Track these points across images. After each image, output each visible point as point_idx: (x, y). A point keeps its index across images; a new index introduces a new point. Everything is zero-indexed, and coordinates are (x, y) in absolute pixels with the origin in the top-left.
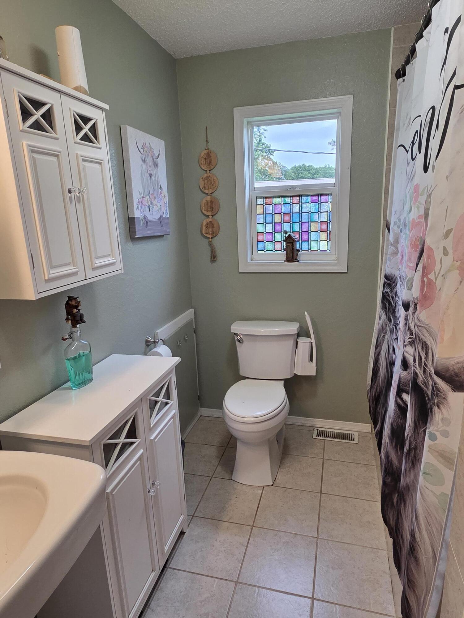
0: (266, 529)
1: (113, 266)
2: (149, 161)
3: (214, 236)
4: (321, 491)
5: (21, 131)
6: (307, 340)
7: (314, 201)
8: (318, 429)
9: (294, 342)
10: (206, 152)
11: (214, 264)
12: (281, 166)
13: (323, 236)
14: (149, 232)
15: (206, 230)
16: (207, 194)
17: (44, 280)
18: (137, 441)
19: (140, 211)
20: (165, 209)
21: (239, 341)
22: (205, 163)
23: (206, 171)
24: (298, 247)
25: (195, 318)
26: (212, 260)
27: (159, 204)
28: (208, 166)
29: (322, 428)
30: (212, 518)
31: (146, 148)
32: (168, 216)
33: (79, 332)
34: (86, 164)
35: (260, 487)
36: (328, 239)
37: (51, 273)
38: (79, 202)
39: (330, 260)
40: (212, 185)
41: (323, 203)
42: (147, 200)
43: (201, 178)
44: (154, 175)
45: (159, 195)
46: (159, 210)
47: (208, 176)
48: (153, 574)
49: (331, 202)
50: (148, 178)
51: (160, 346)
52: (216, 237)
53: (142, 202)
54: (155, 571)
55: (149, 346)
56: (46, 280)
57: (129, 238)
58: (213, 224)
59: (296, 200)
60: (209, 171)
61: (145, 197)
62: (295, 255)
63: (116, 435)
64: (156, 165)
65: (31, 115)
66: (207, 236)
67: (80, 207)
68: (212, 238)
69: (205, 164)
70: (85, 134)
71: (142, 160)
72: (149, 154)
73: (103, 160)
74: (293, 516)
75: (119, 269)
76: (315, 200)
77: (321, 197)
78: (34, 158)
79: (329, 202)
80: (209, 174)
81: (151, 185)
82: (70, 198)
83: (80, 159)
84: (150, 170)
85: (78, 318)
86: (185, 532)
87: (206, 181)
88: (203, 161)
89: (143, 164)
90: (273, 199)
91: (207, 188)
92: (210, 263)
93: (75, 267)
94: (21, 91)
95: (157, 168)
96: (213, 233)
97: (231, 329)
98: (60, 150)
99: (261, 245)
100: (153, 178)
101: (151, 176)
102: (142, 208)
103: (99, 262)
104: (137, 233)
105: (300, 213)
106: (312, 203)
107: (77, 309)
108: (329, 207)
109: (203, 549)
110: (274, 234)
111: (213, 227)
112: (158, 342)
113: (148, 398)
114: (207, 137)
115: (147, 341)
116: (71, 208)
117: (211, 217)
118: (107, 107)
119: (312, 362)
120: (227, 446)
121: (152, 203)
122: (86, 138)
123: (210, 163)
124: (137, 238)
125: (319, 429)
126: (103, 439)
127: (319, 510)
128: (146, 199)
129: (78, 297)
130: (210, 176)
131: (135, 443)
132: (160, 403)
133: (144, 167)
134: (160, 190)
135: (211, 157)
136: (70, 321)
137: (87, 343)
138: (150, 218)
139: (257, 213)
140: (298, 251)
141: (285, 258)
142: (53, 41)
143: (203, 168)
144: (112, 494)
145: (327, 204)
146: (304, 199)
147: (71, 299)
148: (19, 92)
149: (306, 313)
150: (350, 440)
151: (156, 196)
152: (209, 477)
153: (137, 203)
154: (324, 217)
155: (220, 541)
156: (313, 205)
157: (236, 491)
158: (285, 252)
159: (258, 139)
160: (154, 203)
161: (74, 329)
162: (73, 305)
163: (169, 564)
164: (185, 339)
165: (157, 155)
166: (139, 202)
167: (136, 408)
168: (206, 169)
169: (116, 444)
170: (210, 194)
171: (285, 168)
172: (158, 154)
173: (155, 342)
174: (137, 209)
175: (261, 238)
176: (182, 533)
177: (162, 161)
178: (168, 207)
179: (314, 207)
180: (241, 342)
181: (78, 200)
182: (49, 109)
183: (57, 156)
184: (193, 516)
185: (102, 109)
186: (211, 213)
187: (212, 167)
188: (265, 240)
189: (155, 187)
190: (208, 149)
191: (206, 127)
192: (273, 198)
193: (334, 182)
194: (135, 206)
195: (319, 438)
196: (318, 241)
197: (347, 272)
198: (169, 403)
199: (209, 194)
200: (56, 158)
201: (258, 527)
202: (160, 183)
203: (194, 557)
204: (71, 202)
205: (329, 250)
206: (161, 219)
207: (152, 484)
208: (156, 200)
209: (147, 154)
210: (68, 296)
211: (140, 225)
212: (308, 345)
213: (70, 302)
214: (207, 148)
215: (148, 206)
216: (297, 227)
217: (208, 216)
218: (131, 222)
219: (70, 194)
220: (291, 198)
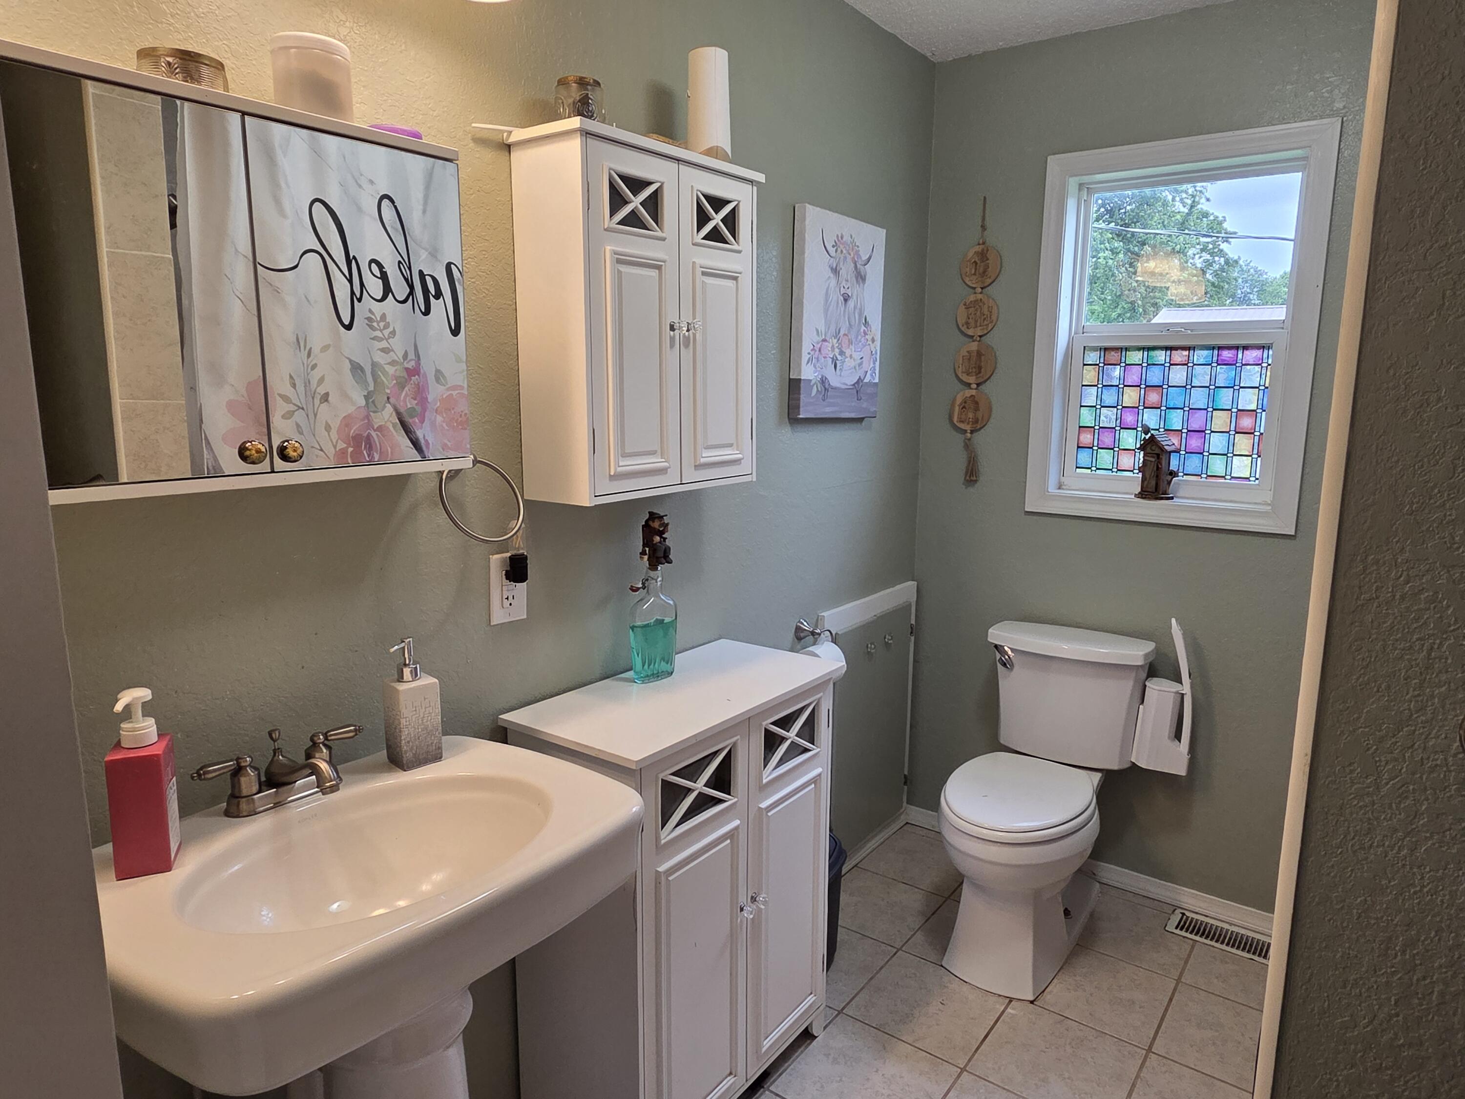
0: (992, 1083)
1: (737, 466)
2: (847, 270)
3: (979, 427)
4: (1150, 1047)
5: (605, 230)
6: (1174, 687)
7: (1225, 360)
8: (1183, 914)
9: (1134, 686)
10: (978, 248)
11: (971, 490)
12: (1252, 270)
13: (1243, 443)
14: (828, 410)
15: (960, 414)
16: (972, 337)
17: (608, 476)
18: (731, 800)
19: (815, 366)
20: (872, 365)
21: (1004, 665)
22: (973, 272)
23: (974, 288)
24: (1174, 466)
25: (917, 601)
26: (968, 480)
27: (857, 356)
28: (980, 279)
29: (1197, 913)
30: (878, 1027)
31: (842, 244)
32: (877, 380)
33: (660, 579)
34: (710, 280)
35: (1000, 999)
36: (1255, 451)
37: (620, 464)
38: (687, 346)
39: (1256, 503)
40: (985, 319)
41: (1248, 367)
42: (833, 346)
43: (963, 302)
44: (855, 297)
45: (860, 337)
46: (857, 368)
47: (977, 300)
48: (730, 1080)
49: (1269, 365)
50: (840, 302)
51: (823, 643)
52: (982, 430)
53: (820, 350)
54: (735, 1076)
55: (802, 641)
56: (610, 475)
57: (787, 419)
58: (977, 403)
59: (1179, 356)
60: (980, 290)
61: (828, 339)
62: (1163, 485)
63: (691, 771)
64: (861, 277)
65: (626, 202)
66: (962, 426)
67: (687, 354)
68: (972, 432)
69: (975, 274)
70: (715, 227)
71: (832, 269)
72: (848, 255)
73: (740, 273)
74: (1065, 1078)
75: (747, 470)
76: (1228, 359)
77: (1245, 351)
78: (619, 272)
79: (1265, 365)
80: (979, 296)
81: (844, 317)
82: (672, 339)
83: (699, 271)
84: (846, 287)
85: (660, 554)
86: (816, 1035)
87: (972, 310)
88: (971, 269)
89: (832, 275)
90: (1124, 353)
91: (972, 323)
92: (964, 487)
93: (663, 460)
94: (613, 166)
95: (861, 285)
96: (976, 421)
97: (989, 634)
98: (665, 257)
99: (1084, 457)
100: (851, 303)
101: (846, 300)
102: (818, 361)
103: (708, 456)
104: (801, 409)
105: (1187, 387)
106: (1219, 365)
107: (661, 537)
108: (1263, 376)
109: (844, 1079)
110: (1117, 432)
111: (977, 409)
112: (819, 634)
113: (764, 723)
114: (984, 219)
115: (798, 629)
116: (671, 357)
117: (974, 386)
118: (761, 177)
119: (1180, 742)
120: (950, 896)
121: (842, 353)
122: (715, 236)
123: (984, 272)
124: (802, 419)
125: (1188, 914)
126: (662, 772)
127: (1134, 1085)
128: (830, 345)
129: (666, 515)
130: (981, 299)
131: (725, 801)
132: (788, 742)
133: (833, 282)
134: (863, 328)
135: (988, 259)
136: (646, 557)
137: (671, 602)
138: (835, 381)
139: (1084, 384)
140: (1173, 474)
141: (1138, 489)
142: (684, 72)
143: (969, 283)
144: (667, 879)
145: (1258, 368)
146: (1200, 356)
147: (653, 516)
148: (610, 169)
149: (1173, 621)
150: (1260, 955)
151: (854, 340)
152: (895, 947)
153: (809, 351)
154: (1249, 400)
155: (883, 1075)
156: (1222, 371)
157: (945, 990)
158: (1140, 475)
159: (1189, 202)
160: (848, 352)
161: (652, 574)
162: (655, 528)
163: (771, 1084)
164: (887, 643)
165: (865, 258)
166: (813, 350)
167: (736, 736)
168: (974, 286)
169: (689, 790)
170: (978, 339)
171: (1261, 274)
172: (868, 256)
173: (813, 633)
174: (808, 363)
175: (1086, 438)
176: (807, 1036)
177: (876, 272)
178: (878, 363)
179: (1223, 374)
180: (1007, 667)
181: (687, 342)
182: (656, 191)
183: (659, 268)
184: (840, 1012)
185: (752, 182)
186: (977, 378)
187: (989, 281)
188: (1096, 444)
189: (853, 321)
190: (984, 243)
191: (985, 198)
192: (1124, 350)
193: (1283, 318)
194: (805, 358)
195: (1183, 933)
196: (1228, 455)
197: (1293, 533)
198: (810, 750)
199: (975, 338)
200: (657, 271)
201: (976, 1075)
202: (865, 314)
203: (822, 1087)
204: (672, 346)
205: (1254, 479)
206: (858, 385)
207: (752, 897)
208: (852, 347)
209: (842, 258)
210: (649, 512)
211: (811, 394)
212: (1172, 700)
213: (651, 523)
214: (981, 242)
215: (833, 358)
216: (1176, 420)
217: (968, 385)
218: (794, 386)
219: (672, 333)
220: (1168, 352)
